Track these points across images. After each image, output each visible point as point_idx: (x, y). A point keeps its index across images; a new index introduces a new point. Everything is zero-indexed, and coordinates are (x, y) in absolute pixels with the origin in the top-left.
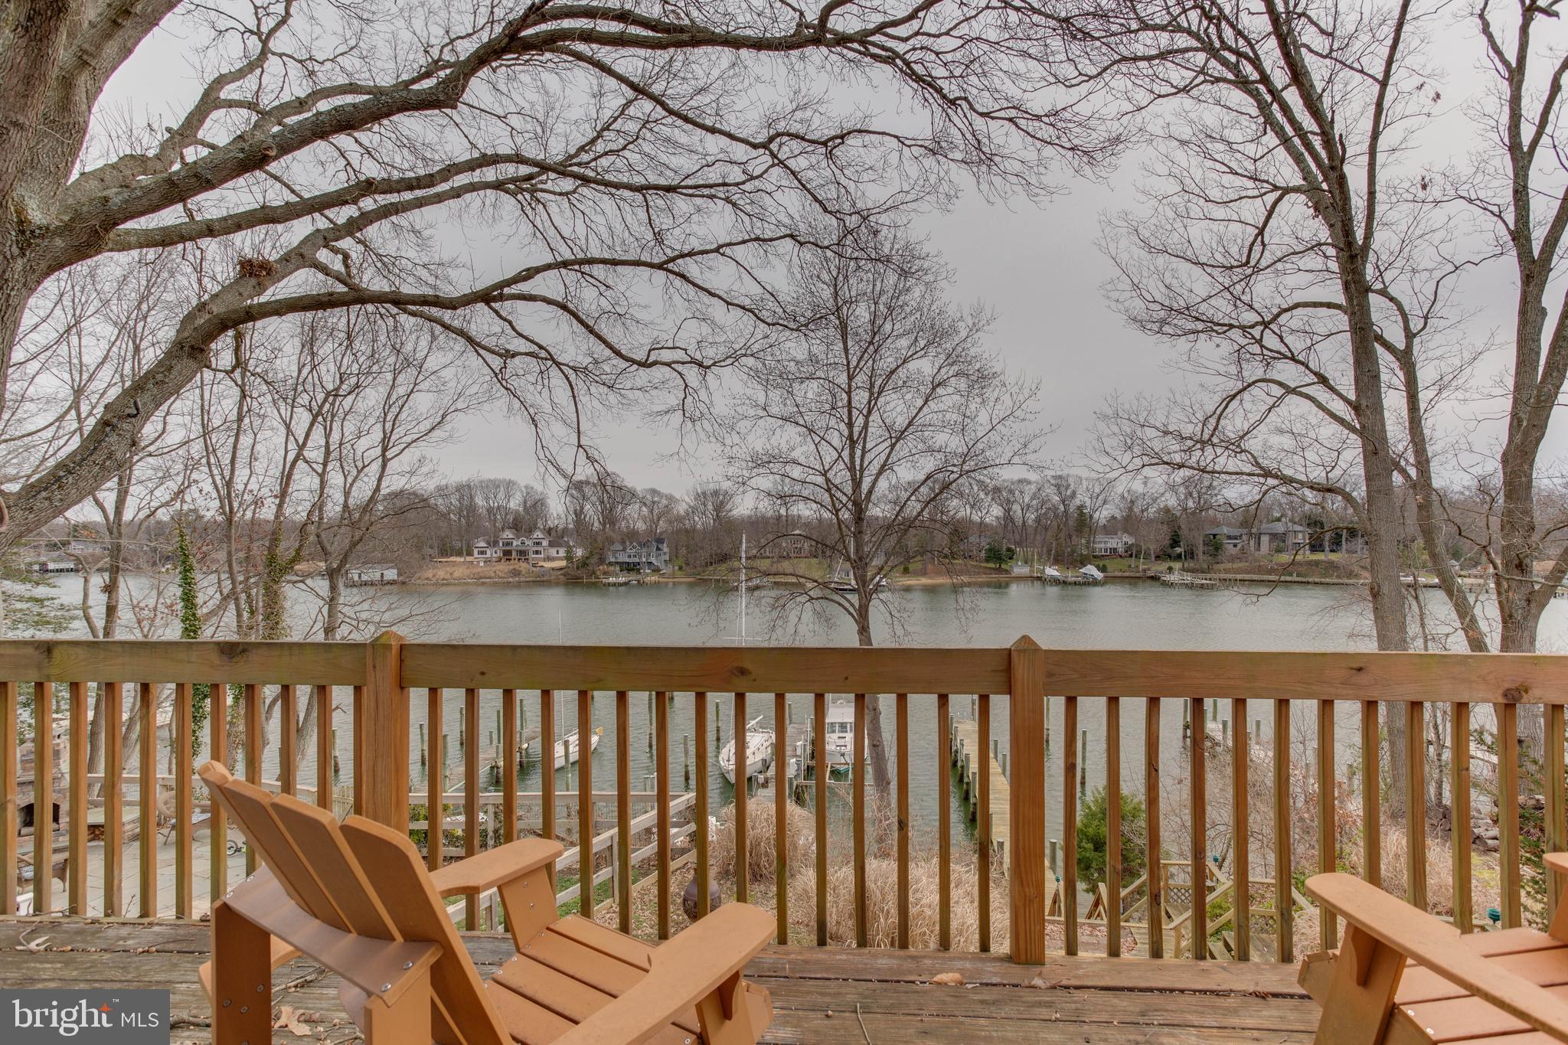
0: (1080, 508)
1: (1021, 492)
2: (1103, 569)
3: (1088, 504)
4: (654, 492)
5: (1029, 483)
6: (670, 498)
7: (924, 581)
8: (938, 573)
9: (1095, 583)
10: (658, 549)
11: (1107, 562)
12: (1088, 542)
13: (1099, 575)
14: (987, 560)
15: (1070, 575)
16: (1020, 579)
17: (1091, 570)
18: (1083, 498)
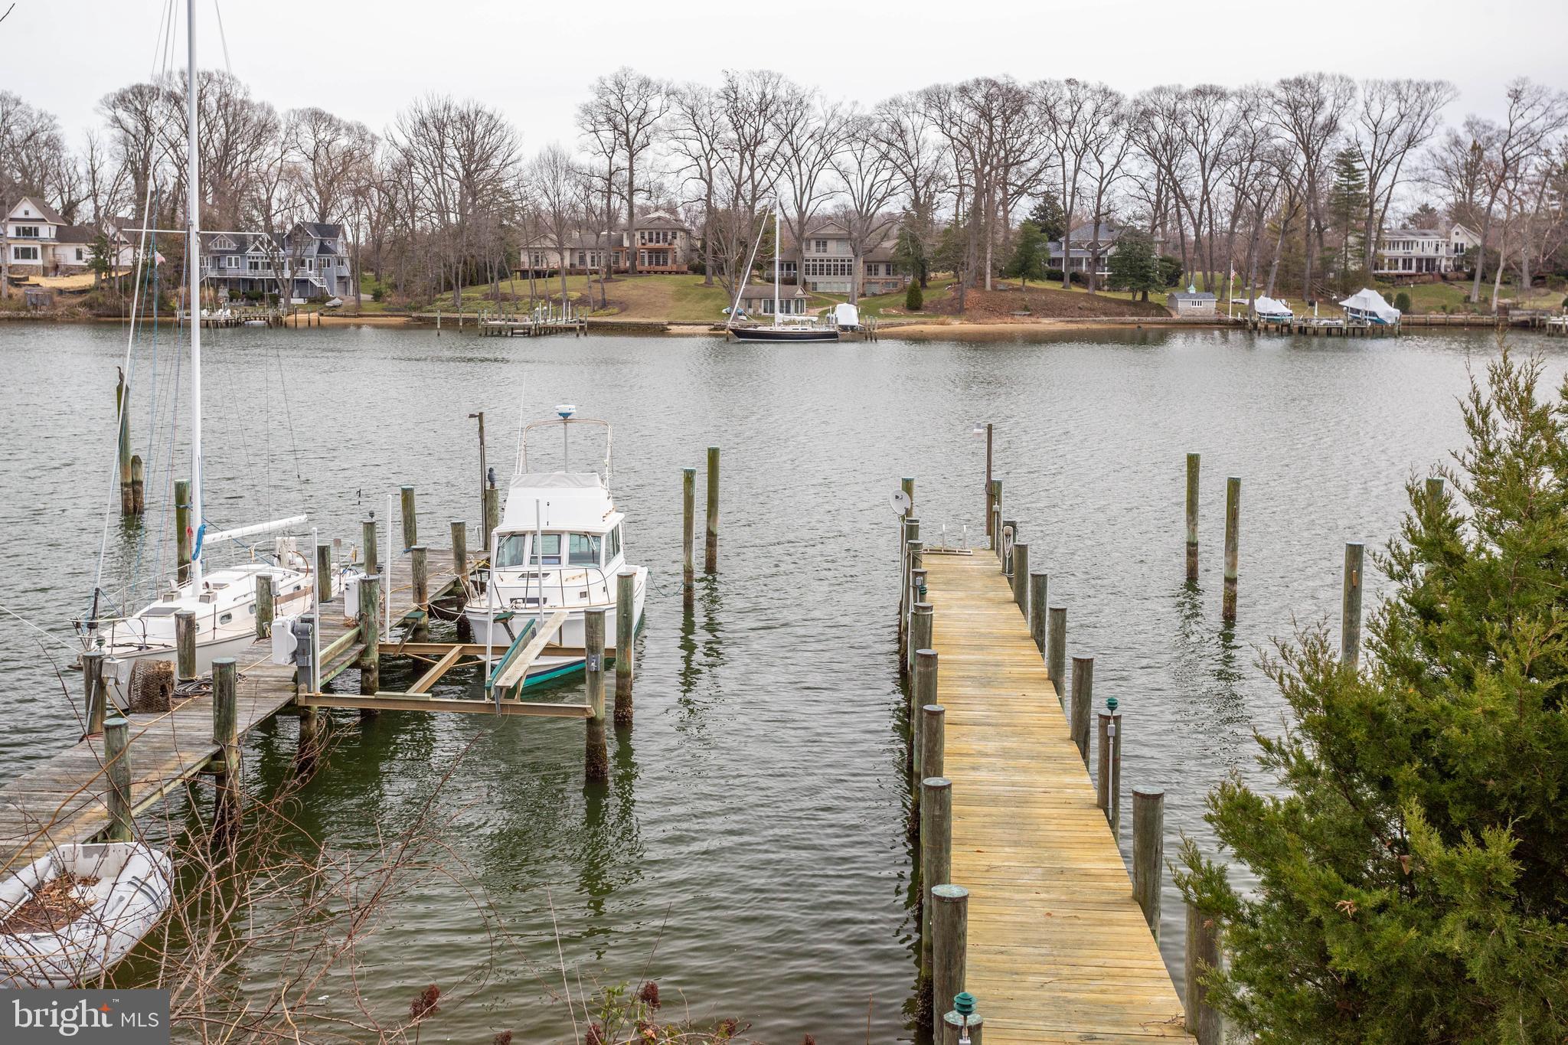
0: (1346, 161)
1: (1203, 121)
2: (1402, 304)
3: (1367, 147)
4: (317, 117)
5: (1221, 95)
6: (360, 133)
7: (957, 325)
8: (995, 310)
9: (1380, 330)
10: (323, 249)
11: (1410, 289)
12: (1364, 242)
13: (1388, 312)
14: (1114, 283)
15: (1318, 318)
16: (1192, 325)
17: (1371, 301)
18: (1353, 130)
